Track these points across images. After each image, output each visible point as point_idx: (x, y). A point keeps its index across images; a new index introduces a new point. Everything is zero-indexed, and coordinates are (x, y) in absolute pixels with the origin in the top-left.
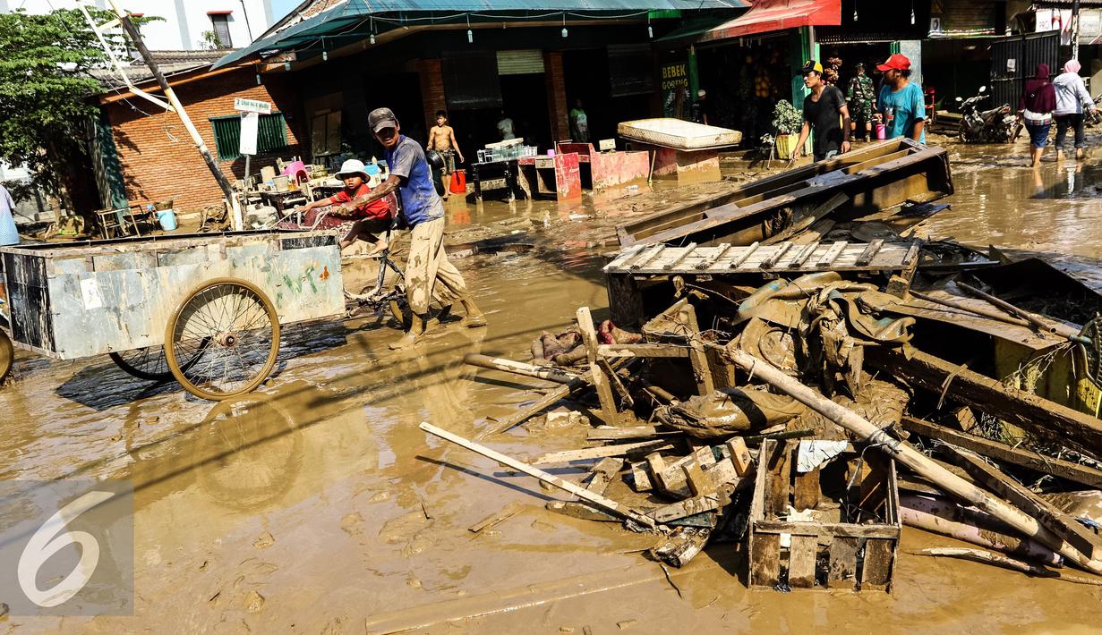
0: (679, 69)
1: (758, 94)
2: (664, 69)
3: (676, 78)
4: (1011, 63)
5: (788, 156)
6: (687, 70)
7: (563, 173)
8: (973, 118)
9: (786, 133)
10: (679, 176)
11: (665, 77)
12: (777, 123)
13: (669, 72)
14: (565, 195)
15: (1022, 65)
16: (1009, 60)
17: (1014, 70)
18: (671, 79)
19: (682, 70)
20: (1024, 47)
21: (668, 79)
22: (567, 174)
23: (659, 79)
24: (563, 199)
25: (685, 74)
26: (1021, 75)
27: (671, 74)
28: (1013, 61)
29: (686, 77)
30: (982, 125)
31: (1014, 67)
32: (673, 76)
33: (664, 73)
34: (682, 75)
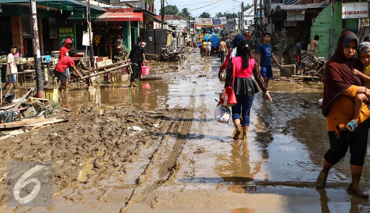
0: (69, 30)
2: (61, 29)
6: (73, 30)
8: (164, 54)
11: (60, 32)
15: (154, 39)
17: (151, 41)
20: (155, 33)
21: (62, 33)
23: (58, 33)
25: (72, 32)
26: (154, 42)
27: (64, 31)
28: (151, 38)
29: (72, 33)
30: (168, 57)
31: (151, 39)
32: (66, 32)
33: (60, 31)
34: (70, 32)
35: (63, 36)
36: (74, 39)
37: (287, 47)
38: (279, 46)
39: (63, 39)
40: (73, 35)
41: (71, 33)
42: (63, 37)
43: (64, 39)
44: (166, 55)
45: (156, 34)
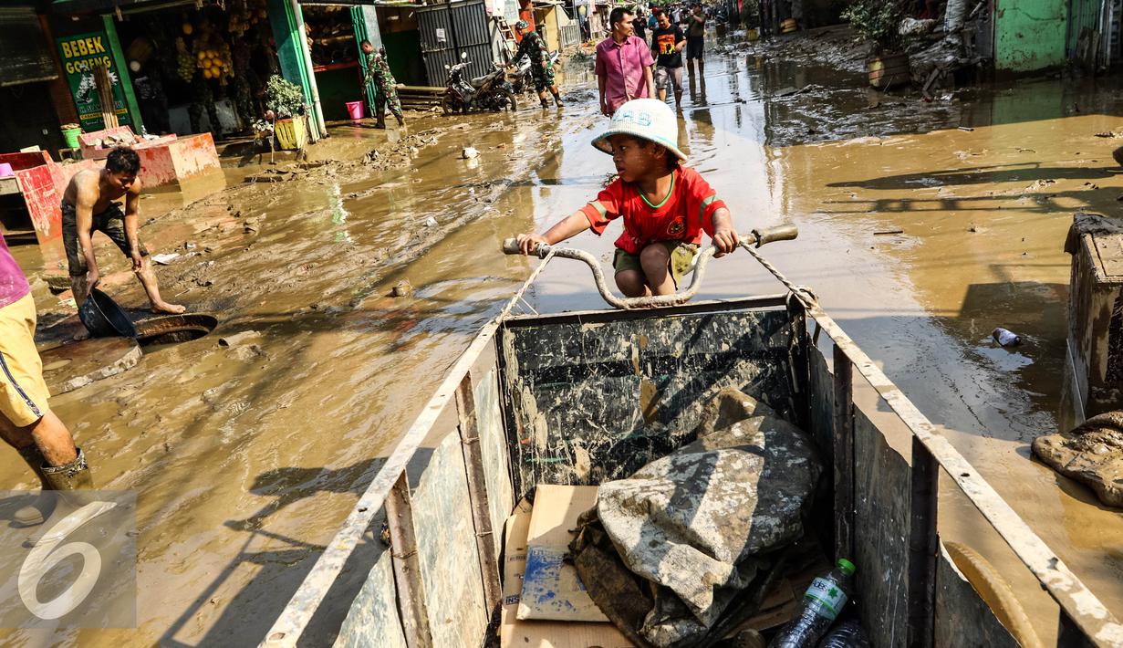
0: (92, 43)
1: (207, 74)
2: (64, 44)
3: (88, 56)
4: (441, 33)
5: (295, 145)
6: (105, 42)
7: (36, 198)
8: (460, 87)
9: (287, 117)
10: (181, 184)
11: (67, 56)
12: (276, 104)
13: (75, 49)
14: (47, 233)
15: (452, 33)
16: (438, 30)
17: (445, 40)
18: (81, 58)
19: (98, 45)
20: (451, 15)
21: (73, 59)
22: (41, 200)
23: (59, 60)
24: (46, 240)
25: (103, 50)
26: (452, 45)
27: (78, 51)
28: (442, 31)
29: (105, 54)
30: (473, 93)
31: (444, 36)
32: (83, 53)
33: (65, 50)
34: (98, 51)
35: (78, 66)
36: (117, 74)
37: (892, 14)
38: (859, 13)
39: (80, 80)
40: (109, 62)
41: (100, 55)
42: (79, 71)
43: (84, 78)
44: (467, 87)
45: (457, 18)
